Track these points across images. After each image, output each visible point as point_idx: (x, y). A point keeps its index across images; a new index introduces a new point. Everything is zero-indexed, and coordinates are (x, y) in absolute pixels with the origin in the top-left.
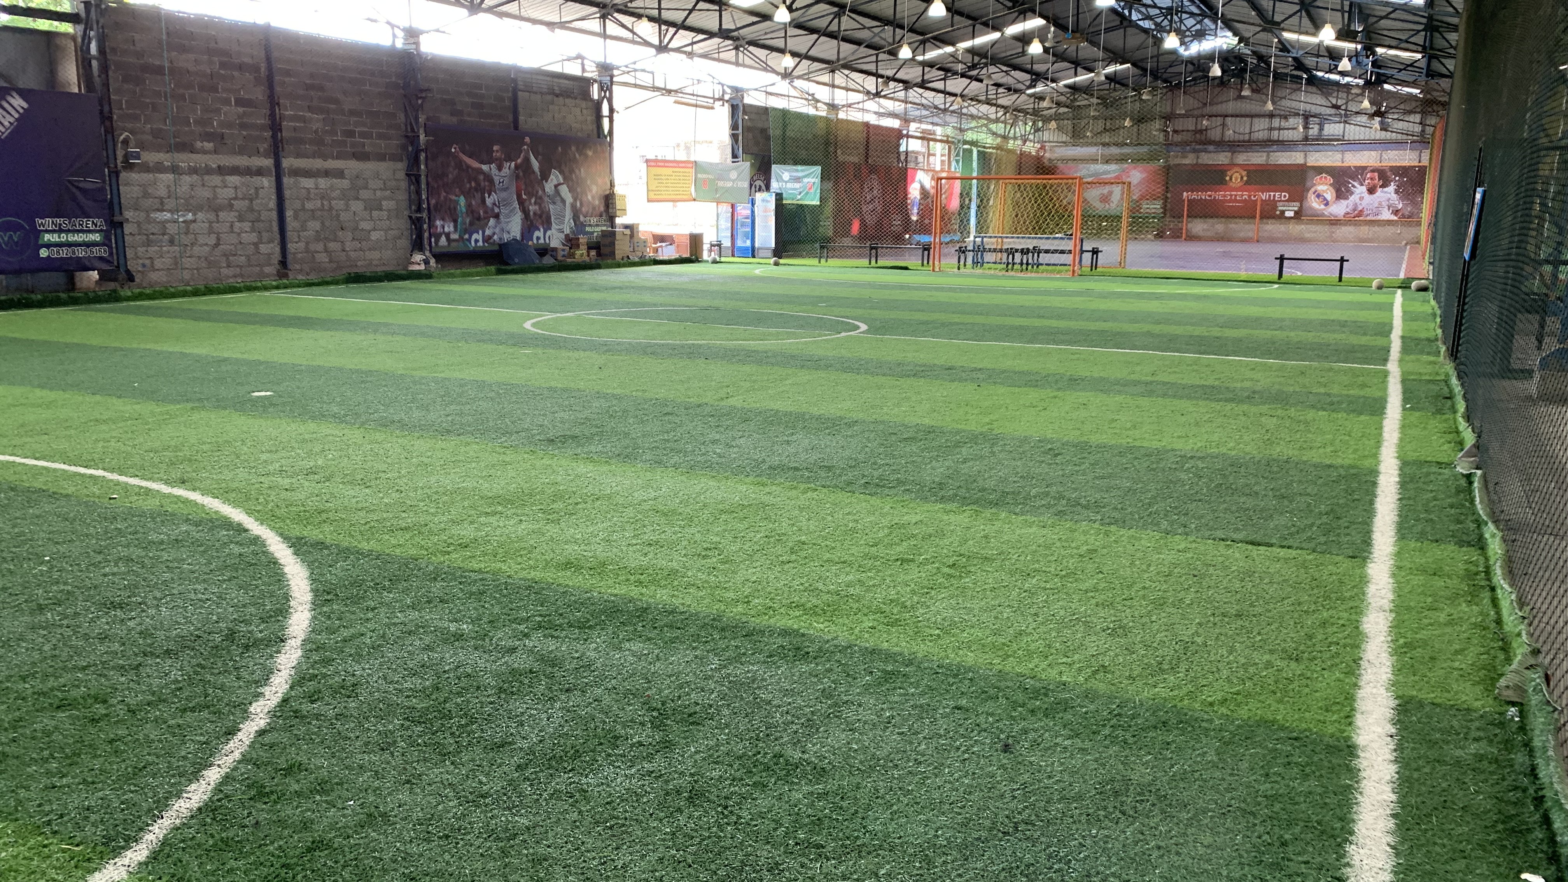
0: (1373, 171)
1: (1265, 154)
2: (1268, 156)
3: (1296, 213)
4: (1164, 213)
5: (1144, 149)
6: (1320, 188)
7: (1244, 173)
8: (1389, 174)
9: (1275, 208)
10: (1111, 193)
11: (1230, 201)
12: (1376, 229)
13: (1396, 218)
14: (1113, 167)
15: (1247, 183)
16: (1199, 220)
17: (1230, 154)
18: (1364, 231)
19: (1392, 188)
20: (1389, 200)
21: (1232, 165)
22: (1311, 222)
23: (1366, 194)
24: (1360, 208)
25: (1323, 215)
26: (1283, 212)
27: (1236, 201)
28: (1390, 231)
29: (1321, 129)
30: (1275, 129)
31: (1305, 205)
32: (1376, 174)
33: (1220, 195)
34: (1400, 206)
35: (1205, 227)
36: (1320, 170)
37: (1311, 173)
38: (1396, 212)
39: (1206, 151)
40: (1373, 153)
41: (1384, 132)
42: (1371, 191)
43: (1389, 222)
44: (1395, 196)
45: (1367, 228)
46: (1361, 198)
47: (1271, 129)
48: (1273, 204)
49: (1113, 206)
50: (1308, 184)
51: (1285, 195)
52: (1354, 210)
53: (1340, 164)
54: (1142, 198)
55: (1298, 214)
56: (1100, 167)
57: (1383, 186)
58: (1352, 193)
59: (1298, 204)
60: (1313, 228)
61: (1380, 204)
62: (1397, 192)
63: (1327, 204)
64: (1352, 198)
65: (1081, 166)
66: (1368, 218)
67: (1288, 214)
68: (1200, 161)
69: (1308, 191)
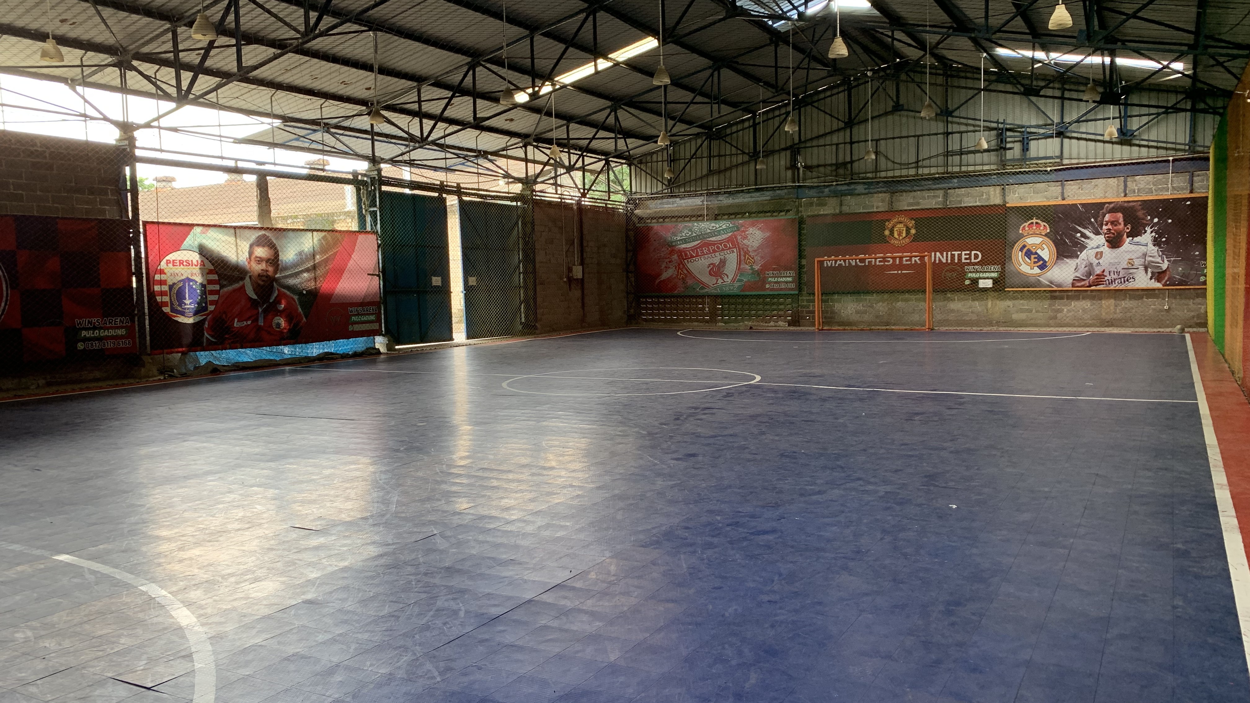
0: (1113, 211)
1: (941, 193)
2: (946, 196)
3: (995, 281)
4: (800, 290)
5: (765, 197)
6: (1032, 241)
7: (911, 223)
8: (1140, 214)
9: (962, 275)
10: (723, 262)
11: (894, 267)
12: (1127, 303)
13: (1159, 285)
14: (723, 225)
15: (916, 239)
16: (849, 298)
17: (887, 196)
18: (1108, 306)
19: (1147, 237)
20: (1145, 255)
21: (893, 212)
22: (1022, 295)
23: (1106, 249)
24: (1098, 271)
25: (1039, 284)
26: (975, 281)
27: (901, 267)
28: (1152, 306)
29: (1025, 149)
30: (953, 153)
31: (1008, 267)
32: (1120, 216)
33: (875, 259)
34: (1165, 266)
35: (860, 307)
36: (1027, 213)
37: (1013, 219)
38: (1158, 275)
39: (851, 194)
40: (1113, 182)
41: (1126, 148)
42: (1114, 242)
43: (1148, 293)
44: (1153, 250)
45: (1112, 301)
46: (1099, 255)
47: (948, 154)
48: (959, 268)
49: (728, 280)
50: (1011, 236)
51: (977, 255)
52: (1089, 274)
53: (1059, 202)
54: (765, 267)
55: (999, 285)
56: (707, 226)
57: (1132, 234)
58: (1083, 247)
59: (998, 268)
60: (1023, 304)
61: (1131, 262)
62: (1156, 242)
63: (1042, 267)
64: (1083, 255)
65: (681, 225)
66: (1112, 287)
67: (983, 284)
68: (845, 209)
69: (1012, 247)
